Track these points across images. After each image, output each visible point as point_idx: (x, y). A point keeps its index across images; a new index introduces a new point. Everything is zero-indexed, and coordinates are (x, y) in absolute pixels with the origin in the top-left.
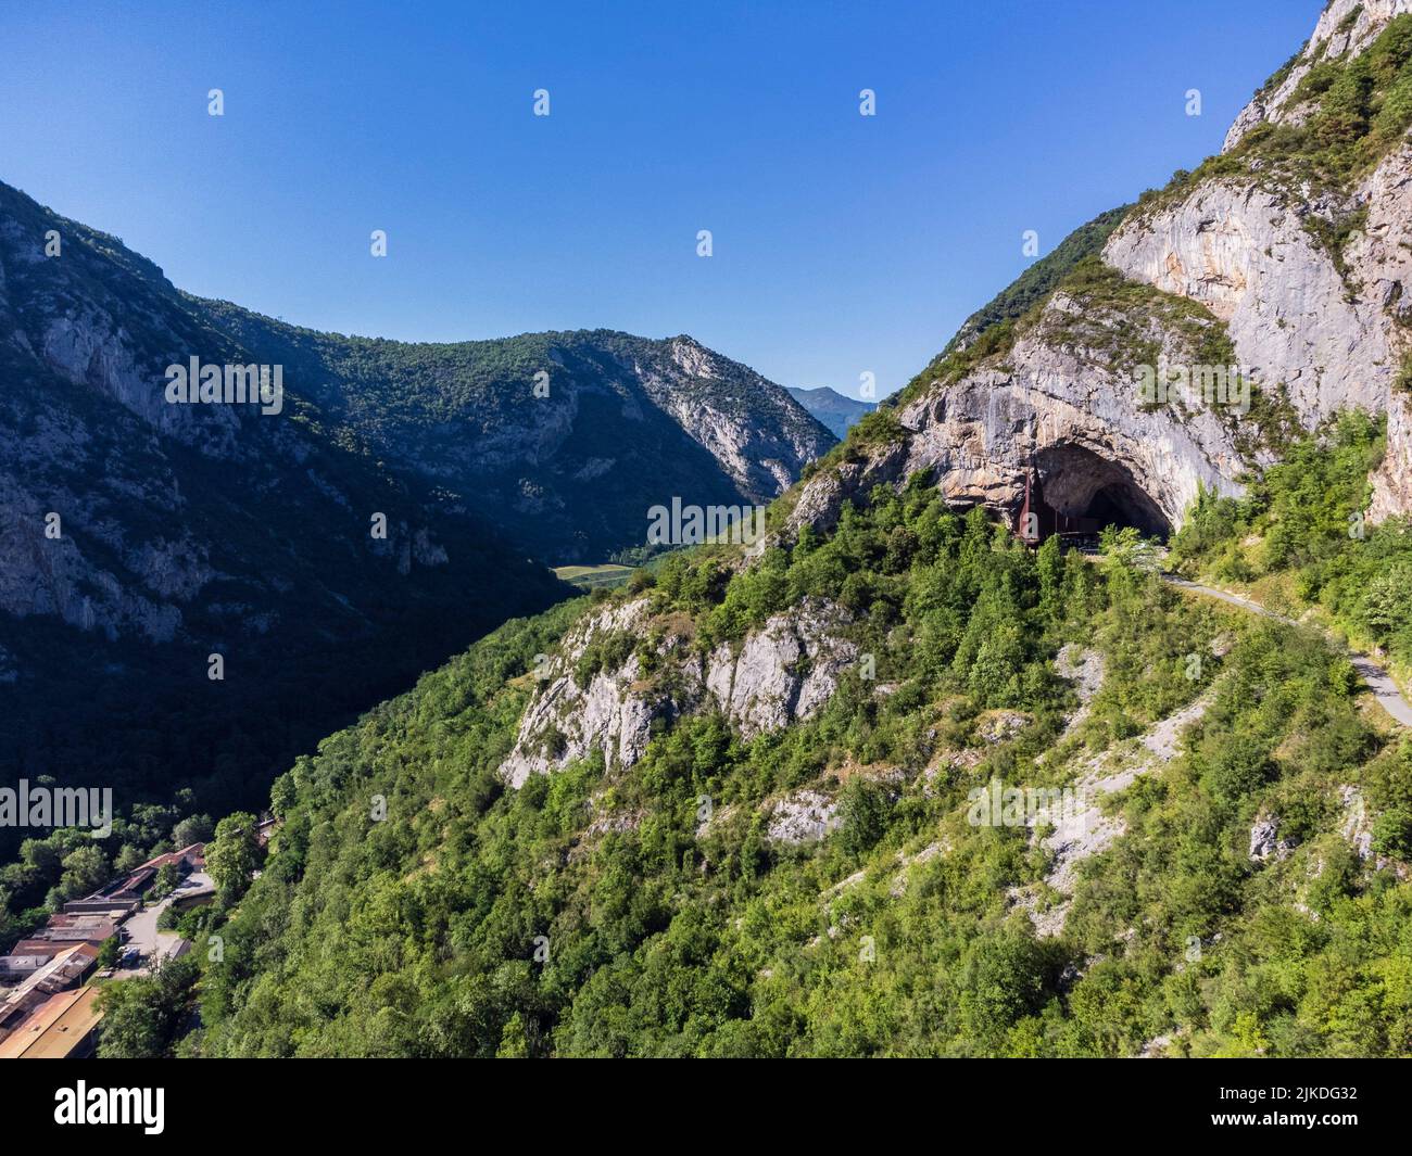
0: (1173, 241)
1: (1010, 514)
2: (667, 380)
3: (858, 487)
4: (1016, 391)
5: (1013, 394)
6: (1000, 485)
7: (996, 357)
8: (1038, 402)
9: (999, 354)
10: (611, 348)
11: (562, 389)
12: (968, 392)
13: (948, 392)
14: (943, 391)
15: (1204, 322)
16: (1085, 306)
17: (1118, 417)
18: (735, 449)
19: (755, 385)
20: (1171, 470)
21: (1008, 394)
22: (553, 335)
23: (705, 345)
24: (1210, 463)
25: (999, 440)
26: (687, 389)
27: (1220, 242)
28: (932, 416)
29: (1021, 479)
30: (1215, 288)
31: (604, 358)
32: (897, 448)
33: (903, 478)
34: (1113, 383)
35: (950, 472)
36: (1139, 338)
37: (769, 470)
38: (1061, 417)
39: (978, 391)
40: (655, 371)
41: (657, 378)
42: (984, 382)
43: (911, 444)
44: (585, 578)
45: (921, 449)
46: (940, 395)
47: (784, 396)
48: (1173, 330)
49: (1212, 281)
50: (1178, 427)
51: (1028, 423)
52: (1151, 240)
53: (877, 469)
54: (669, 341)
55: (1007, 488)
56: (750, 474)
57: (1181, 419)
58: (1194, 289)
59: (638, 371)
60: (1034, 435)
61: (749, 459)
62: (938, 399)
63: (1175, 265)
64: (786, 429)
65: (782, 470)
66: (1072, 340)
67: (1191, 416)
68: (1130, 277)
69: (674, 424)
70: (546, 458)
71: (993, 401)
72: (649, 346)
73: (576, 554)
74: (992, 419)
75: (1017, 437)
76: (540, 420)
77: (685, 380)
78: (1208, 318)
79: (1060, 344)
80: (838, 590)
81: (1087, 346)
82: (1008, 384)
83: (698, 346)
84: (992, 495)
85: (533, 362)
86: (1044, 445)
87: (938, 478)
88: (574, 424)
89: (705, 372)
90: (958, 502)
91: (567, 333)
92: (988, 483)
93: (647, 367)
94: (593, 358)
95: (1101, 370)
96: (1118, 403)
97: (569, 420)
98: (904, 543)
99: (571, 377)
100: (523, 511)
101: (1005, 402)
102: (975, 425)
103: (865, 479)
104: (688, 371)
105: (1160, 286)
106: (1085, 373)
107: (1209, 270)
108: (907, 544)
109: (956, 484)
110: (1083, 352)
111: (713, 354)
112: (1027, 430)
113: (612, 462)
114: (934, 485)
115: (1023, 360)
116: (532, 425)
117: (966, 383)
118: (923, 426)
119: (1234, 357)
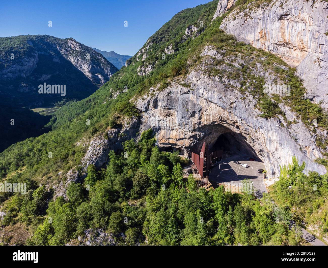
0: (263, 23)
1: (187, 151)
2: (67, 51)
3: (117, 141)
4: (192, 97)
5: (190, 98)
6: (183, 139)
7: (181, 77)
8: (203, 103)
9: (181, 76)
10: (49, 41)
11: (32, 53)
12: (168, 95)
13: (158, 95)
14: (156, 93)
15: (283, 67)
16: (223, 55)
17: (247, 117)
18: (88, 70)
19: (92, 52)
20: (276, 149)
21: (188, 98)
22: (30, 36)
23: (77, 41)
24: (302, 151)
25: (183, 120)
26: (73, 54)
27: (290, 26)
28: (151, 105)
29: (194, 137)
30: (282, 48)
31: (47, 44)
32: (135, 120)
33: (139, 135)
34: (244, 99)
35: (160, 131)
36: (252, 74)
37: (98, 76)
38: (214, 112)
39: (173, 95)
40: (63, 48)
41: (64, 50)
42: (176, 91)
43: (142, 117)
44: (43, 111)
45: (146, 120)
46: (155, 95)
47: (101, 56)
48: (270, 71)
49: (281, 45)
50: (283, 129)
51: (198, 113)
52: (251, 22)
53: (126, 131)
54: (66, 39)
55: (187, 140)
56: (92, 78)
57: (285, 125)
58: (271, 48)
59: (58, 48)
60: (200, 118)
61: (92, 73)
62: (154, 98)
63: (263, 36)
64: (102, 65)
65: (101, 76)
66: (221, 73)
67: (290, 123)
68: (240, 40)
69: (70, 63)
70: (29, 74)
71: (180, 101)
72: (60, 40)
73: (40, 104)
74: (180, 109)
75: (192, 119)
76: (25, 63)
77: (72, 51)
78: (285, 65)
79: (214, 76)
80: (107, 223)
81: (228, 78)
82: (187, 93)
83: (75, 41)
84: (179, 143)
85: (21, 45)
86: (205, 123)
87: (155, 134)
88: (37, 64)
89: (78, 49)
90: (164, 146)
91: (34, 36)
92: (178, 138)
93: (60, 47)
94: (43, 44)
95: (237, 92)
96: (247, 110)
97: (35, 63)
98: (142, 183)
99: (35, 50)
100: (22, 91)
101: (186, 102)
102: (172, 111)
103: (121, 136)
104: (73, 48)
105: (254, 45)
106: (229, 92)
107: (281, 40)
108: (143, 184)
109: (163, 137)
110: (227, 81)
111: (80, 44)
112: (197, 116)
113: (50, 75)
114: (153, 137)
115: (195, 82)
116: (22, 65)
117: (167, 91)
118: (147, 110)
119: (304, 89)
